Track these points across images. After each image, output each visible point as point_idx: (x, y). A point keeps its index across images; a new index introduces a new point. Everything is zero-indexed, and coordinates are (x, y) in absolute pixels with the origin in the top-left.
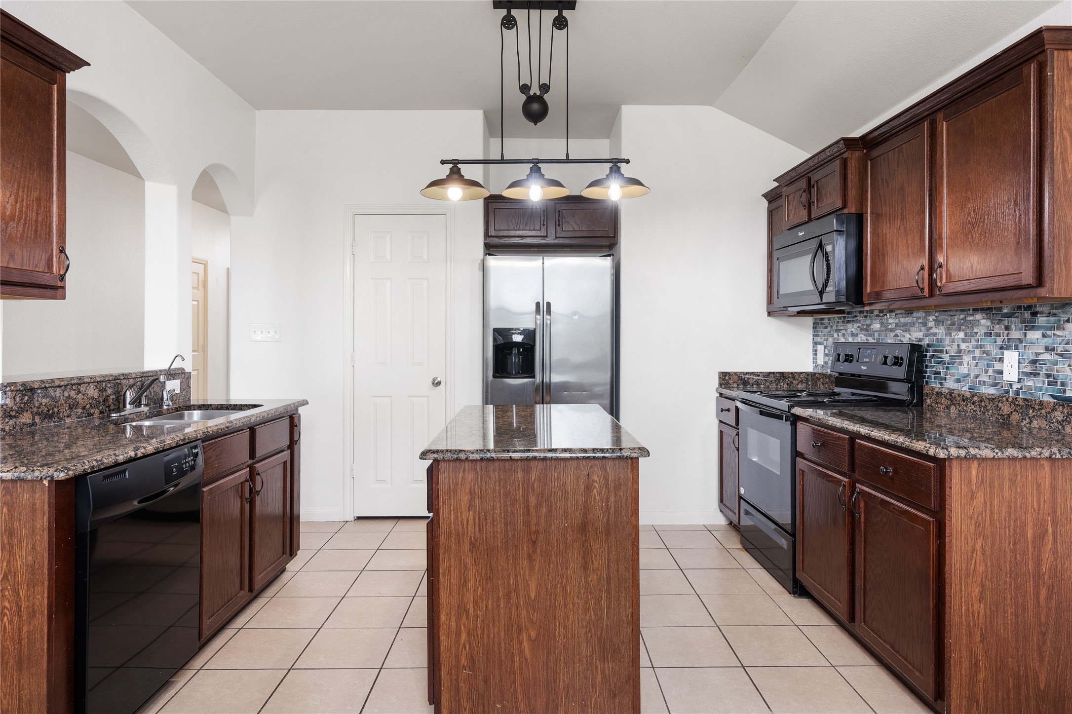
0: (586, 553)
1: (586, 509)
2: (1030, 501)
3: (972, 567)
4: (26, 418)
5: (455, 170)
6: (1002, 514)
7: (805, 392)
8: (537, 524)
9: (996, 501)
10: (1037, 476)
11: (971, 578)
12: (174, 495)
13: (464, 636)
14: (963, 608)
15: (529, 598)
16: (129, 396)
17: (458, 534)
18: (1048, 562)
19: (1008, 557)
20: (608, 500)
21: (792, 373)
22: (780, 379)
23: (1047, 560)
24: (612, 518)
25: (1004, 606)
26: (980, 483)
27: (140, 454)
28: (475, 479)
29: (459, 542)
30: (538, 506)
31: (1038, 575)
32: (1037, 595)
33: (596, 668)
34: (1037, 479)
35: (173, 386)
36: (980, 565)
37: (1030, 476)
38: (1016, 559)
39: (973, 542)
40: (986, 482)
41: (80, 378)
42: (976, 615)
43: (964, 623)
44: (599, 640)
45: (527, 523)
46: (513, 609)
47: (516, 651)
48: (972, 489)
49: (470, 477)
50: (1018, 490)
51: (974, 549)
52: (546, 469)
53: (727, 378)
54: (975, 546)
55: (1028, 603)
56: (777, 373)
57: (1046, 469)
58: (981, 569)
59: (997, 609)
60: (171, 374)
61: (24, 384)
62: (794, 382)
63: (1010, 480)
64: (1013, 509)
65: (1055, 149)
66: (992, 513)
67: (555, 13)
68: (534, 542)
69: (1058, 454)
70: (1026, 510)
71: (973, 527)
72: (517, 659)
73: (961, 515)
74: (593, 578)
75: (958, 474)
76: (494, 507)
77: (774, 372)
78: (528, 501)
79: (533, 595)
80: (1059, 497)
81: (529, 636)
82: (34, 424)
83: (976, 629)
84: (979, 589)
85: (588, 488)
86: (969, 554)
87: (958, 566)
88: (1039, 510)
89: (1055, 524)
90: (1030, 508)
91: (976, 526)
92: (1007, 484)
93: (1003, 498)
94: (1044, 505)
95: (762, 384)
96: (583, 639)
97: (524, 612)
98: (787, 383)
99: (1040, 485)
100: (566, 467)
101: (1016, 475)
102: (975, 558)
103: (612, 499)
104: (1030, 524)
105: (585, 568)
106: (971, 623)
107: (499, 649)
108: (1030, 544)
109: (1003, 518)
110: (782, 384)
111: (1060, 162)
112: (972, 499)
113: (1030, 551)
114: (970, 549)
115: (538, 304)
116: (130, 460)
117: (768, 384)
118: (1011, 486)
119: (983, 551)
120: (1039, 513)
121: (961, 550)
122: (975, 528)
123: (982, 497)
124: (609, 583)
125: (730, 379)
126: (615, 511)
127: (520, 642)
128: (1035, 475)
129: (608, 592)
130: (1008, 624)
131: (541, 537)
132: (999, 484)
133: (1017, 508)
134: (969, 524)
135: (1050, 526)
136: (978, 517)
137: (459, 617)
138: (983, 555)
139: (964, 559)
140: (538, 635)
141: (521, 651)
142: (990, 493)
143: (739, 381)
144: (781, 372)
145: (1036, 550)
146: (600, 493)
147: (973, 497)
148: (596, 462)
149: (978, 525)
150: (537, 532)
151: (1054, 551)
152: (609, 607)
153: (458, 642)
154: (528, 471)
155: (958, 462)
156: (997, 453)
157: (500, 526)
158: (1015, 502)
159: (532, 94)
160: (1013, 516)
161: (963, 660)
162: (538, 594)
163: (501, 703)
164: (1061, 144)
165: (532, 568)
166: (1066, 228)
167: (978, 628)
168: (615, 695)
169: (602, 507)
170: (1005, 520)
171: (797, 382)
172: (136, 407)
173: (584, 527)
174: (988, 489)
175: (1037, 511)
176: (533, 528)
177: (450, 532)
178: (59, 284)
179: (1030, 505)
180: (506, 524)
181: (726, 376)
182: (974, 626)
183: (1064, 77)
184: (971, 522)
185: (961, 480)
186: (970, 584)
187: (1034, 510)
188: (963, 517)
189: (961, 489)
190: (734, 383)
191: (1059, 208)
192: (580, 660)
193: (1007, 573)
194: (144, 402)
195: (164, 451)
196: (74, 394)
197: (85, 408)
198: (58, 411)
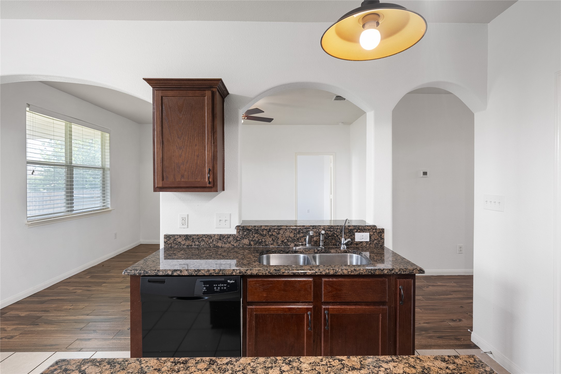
4: (246, 242)
35: (363, 237)
82: (250, 245)
194: (321, 244)
195: (197, 276)
196: (274, 233)
197: (283, 241)
198: (265, 241)
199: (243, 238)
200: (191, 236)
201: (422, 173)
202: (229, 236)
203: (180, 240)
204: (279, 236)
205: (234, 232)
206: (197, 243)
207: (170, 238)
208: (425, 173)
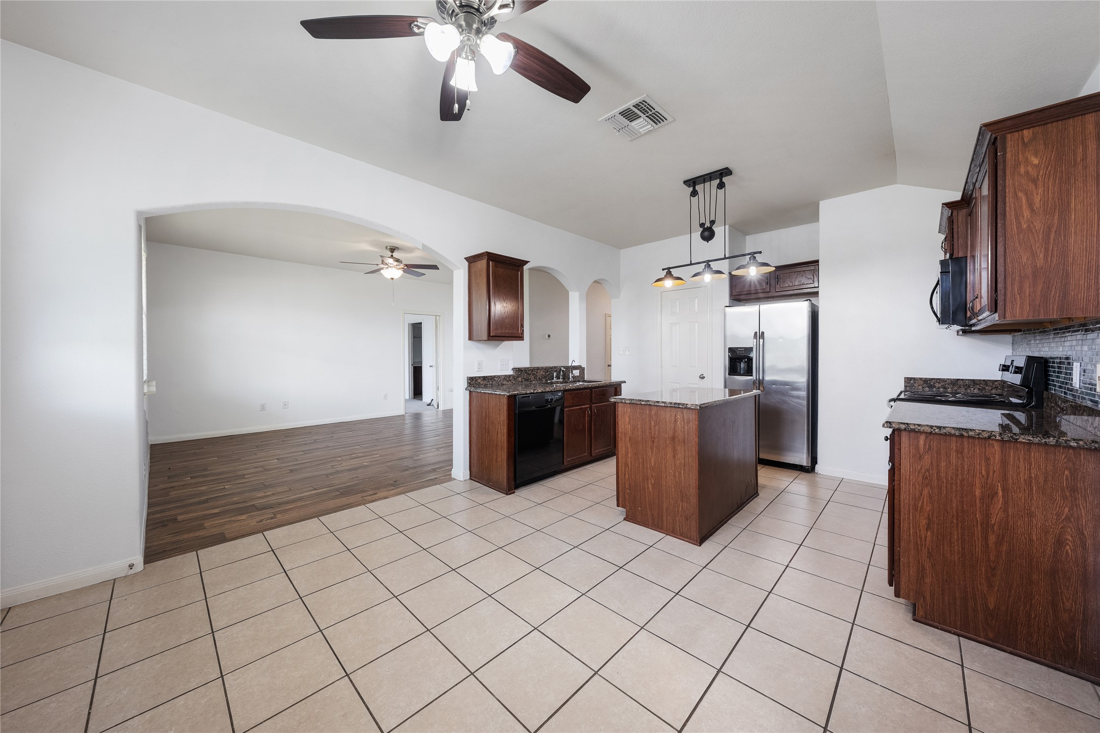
0: (675, 451)
1: (675, 431)
2: (978, 468)
3: (919, 505)
4: (520, 379)
5: (669, 272)
6: (948, 474)
7: (960, 394)
8: (654, 434)
9: (943, 464)
10: (985, 452)
11: (918, 512)
12: (549, 408)
13: (627, 476)
14: (911, 531)
15: (651, 465)
16: (555, 374)
17: (625, 434)
18: (998, 517)
19: (954, 505)
20: (684, 428)
21: (984, 380)
22: (970, 385)
23: (997, 515)
24: (686, 436)
25: (951, 538)
26: (927, 450)
27: (535, 392)
28: (631, 411)
29: (625, 437)
30: (655, 426)
31: (986, 526)
32: (986, 538)
33: (679, 504)
34: (985, 454)
35: (576, 373)
36: (927, 505)
37: (978, 451)
38: (963, 508)
39: (920, 488)
40: (933, 450)
41: (537, 367)
42: (923, 538)
43: (912, 540)
44: (681, 491)
45: (650, 433)
46: (645, 469)
47: (646, 488)
48: (919, 453)
49: (629, 410)
50: (966, 459)
51: (922, 494)
52: (658, 410)
53: (912, 382)
54: (922, 491)
55: (975, 542)
56: (966, 380)
57: (996, 447)
58: (928, 508)
59: (943, 538)
60: (578, 368)
61: (519, 368)
62: (987, 388)
63: (957, 451)
64: (960, 472)
65: (1007, 209)
66: (938, 472)
67: (718, 181)
68: (653, 442)
69: (998, 436)
70: (974, 475)
71: (920, 478)
72: (646, 491)
73: (910, 469)
74: (678, 462)
75: (907, 441)
76: (638, 425)
77: (963, 379)
78: (651, 424)
79: (653, 464)
80: (1011, 470)
81: (651, 482)
82: (522, 381)
83: (923, 548)
84: (926, 522)
85: (676, 421)
86: (917, 496)
87: (906, 501)
88: (988, 476)
89: (1005, 490)
90: (978, 474)
91: (923, 478)
92: (954, 454)
93: (950, 462)
94: (994, 474)
95: (949, 388)
96: (673, 489)
97: (649, 471)
98: (979, 389)
99: (989, 458)
100: (666, 410)
101: (963, 449)
102: (922, 499)
103: (686, 427)
104: (978, 485)
105: (674, 457)
106: (919, 542)
107: (640, 484)
108: (977, 500)
109: (949, 477)
110: (972, 389)
111: (1013, 217)
112: (920, 459)
113: (978, 505)
114: (917, 493)
115: (756, 333)
116: (531, 393)
117: (956, 388)
118: (957, 456)
119: (930, 497)
120: (987, 479)
121: (909, 491)
122: (923, 480)
123: (929, 460)
124: (685, 466)
125: (915, 383)
126: (688, 433)
127: (648, 484)
128: (984, 451)
129: (684, 470)
130: (954, 552)
131: (656, 440)
132: (946, 453)
133: (964, 472)
134: (916, 475)
135: (1001, 491)
136: (925, 473)
137: (625, 468)
138: (930, 499)
139: (912, 499)
140: (655, 482)
141: (648, 488)
142: (937, 458)
143: (925, 385)
144: (971, 380)
145: (985, 505)
146: (681, 424)
147: (920, 458)
148: (679, 409)
149: (926, 478)
150: (654, 437)
151: (1005, 509)
152: (684, 477)
153: (625, 478)
154: (651, 410)
155: (907, 433)
156: (934, 430)
157: (640, 433)
158: (963, 467)
159: (706, 227)
160: (960, 477)
161: (911, 565)
162: (655, 464)
163: (640, 508)
164: (1014, 204)
165: (652, 453)
166: (1021, 266)
167: (925, 547)
168: (687, 519)
169: (681, 431)
170: (952, 479)
171: (990, 388)
172: (558, 379)
173: (673, 438)
174: (935, 455)
175: (986, 477)
176: (653, 436)
177: (622, 432)
178: (521, 336)
179: (978, 472)
180: (642, 432)
181: (911, 380)
182: (922, 545)
183: (1018, 152)
184: (918, 475)
185: (910, 446)
186: (918, 516)
187: (983, 476)
188: (911, 470)
189: (910, 451)
190: (919, 386)
191: (1012, 252)
192: (672, 498)
193: (953, 516)
194: (561, 377)
195: (545, 392)
196: (535, 373)
197: (539, 378)
198: (530, 379)
199: (518, 377)
200: (487, 377)
201: (547, 336)
202: (510, 376)
203: (479, 381)
204: (538, 374)
205: (511, 373)
206: (491, 382)
207: (473, 380)
208: (549, 336)
